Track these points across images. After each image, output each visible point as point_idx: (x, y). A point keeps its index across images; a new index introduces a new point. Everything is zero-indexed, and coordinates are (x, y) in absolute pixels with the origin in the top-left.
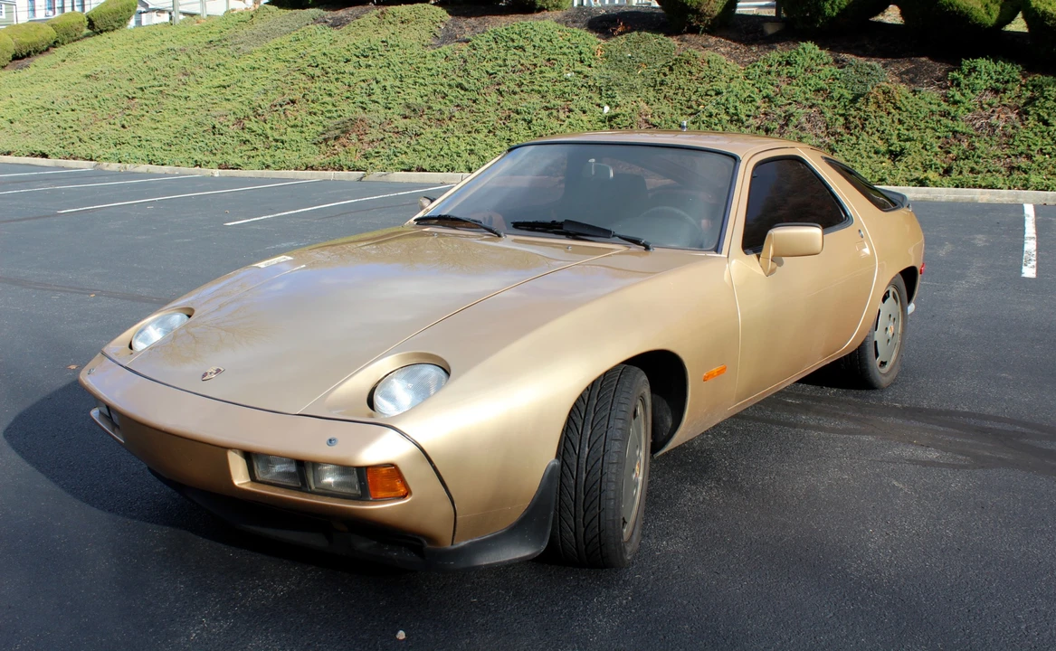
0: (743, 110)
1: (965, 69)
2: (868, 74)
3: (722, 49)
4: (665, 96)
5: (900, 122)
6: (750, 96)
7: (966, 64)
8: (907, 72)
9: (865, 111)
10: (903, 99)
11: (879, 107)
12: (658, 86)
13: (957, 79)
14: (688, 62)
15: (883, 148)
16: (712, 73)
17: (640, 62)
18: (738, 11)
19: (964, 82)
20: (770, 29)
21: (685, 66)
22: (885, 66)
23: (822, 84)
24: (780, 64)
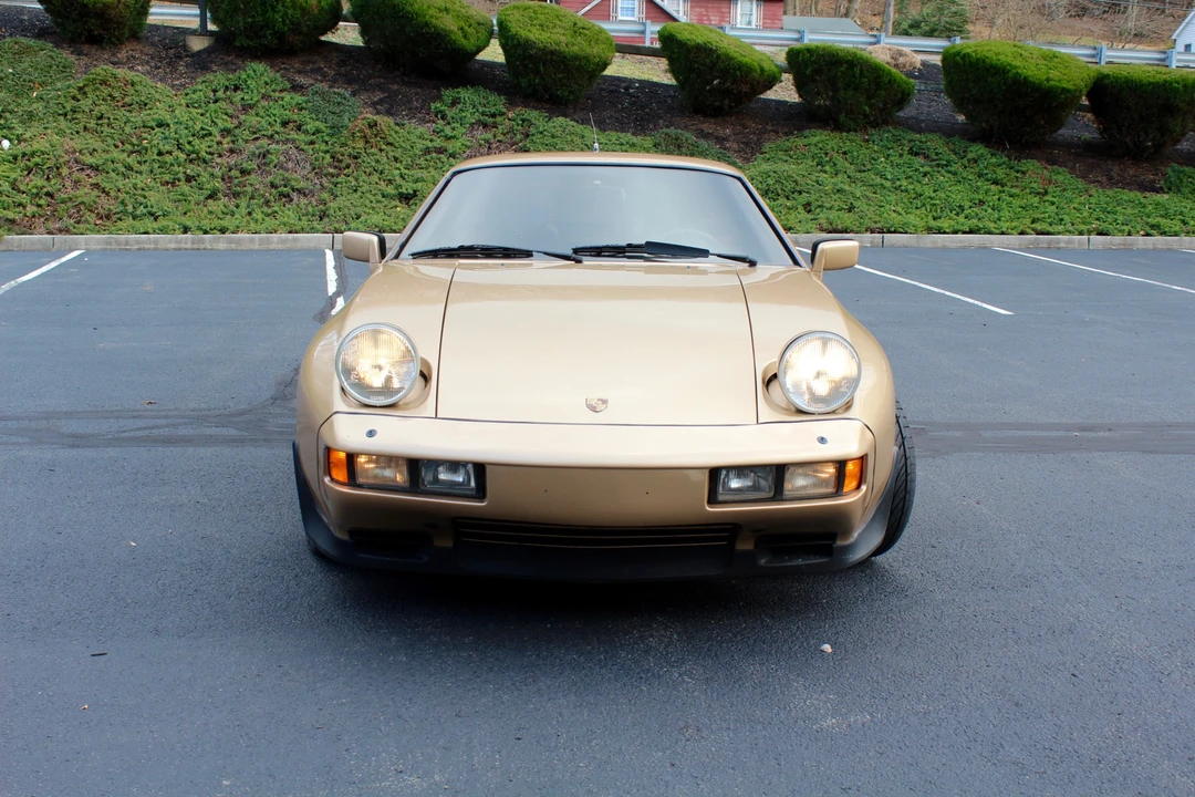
0: (202, 146)
1: (449, 100)
2: (339, 103)
3: (139, 68)
4: (85, 128)
5: (396, 159)
6: (202, 129)
7: (448, 94)
8: (381, 102)
9: (354, 148)
10: (393, 133)
11: (367, 142)
12: (69, 115)
13: (441, 112)
14: (104, 82)
15: (390, 190)
16: (143, 99)
17: (30, 81)
18: (151, 20)
19: (450, 113)
20: (197, 44)
21: (102, 88)
22: (354, 94)
23: (288, 114)
24: (227, 88)
